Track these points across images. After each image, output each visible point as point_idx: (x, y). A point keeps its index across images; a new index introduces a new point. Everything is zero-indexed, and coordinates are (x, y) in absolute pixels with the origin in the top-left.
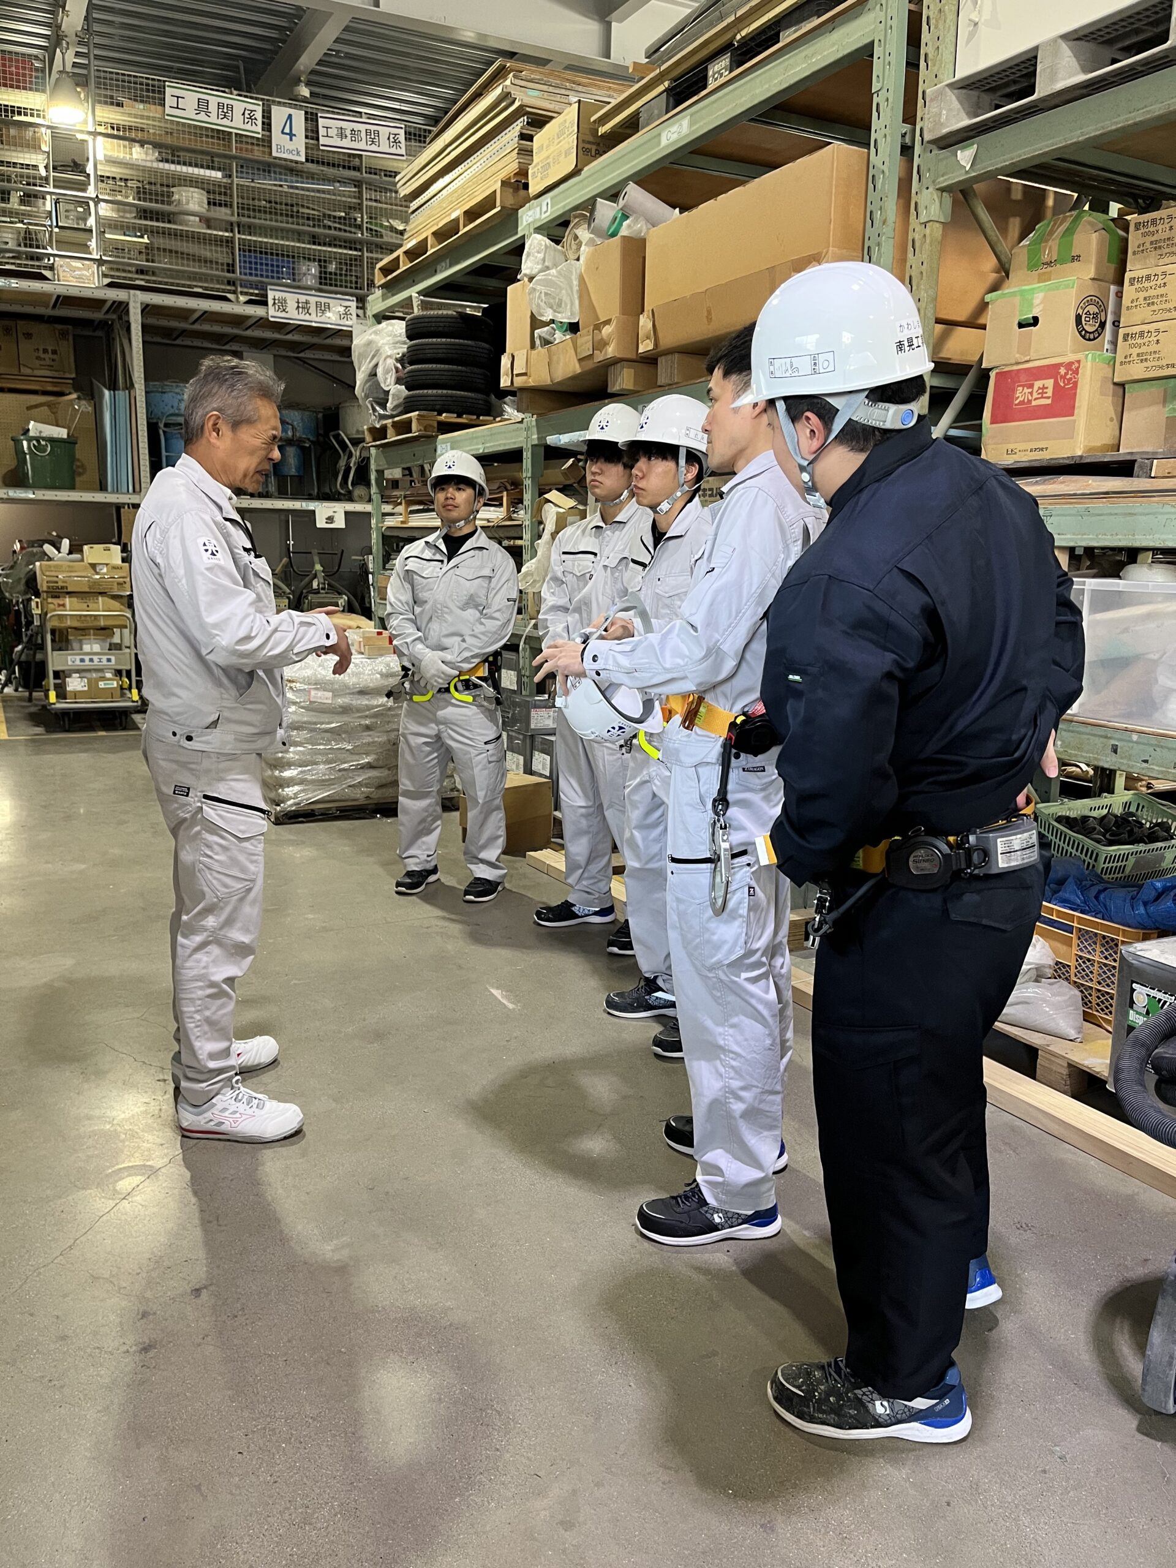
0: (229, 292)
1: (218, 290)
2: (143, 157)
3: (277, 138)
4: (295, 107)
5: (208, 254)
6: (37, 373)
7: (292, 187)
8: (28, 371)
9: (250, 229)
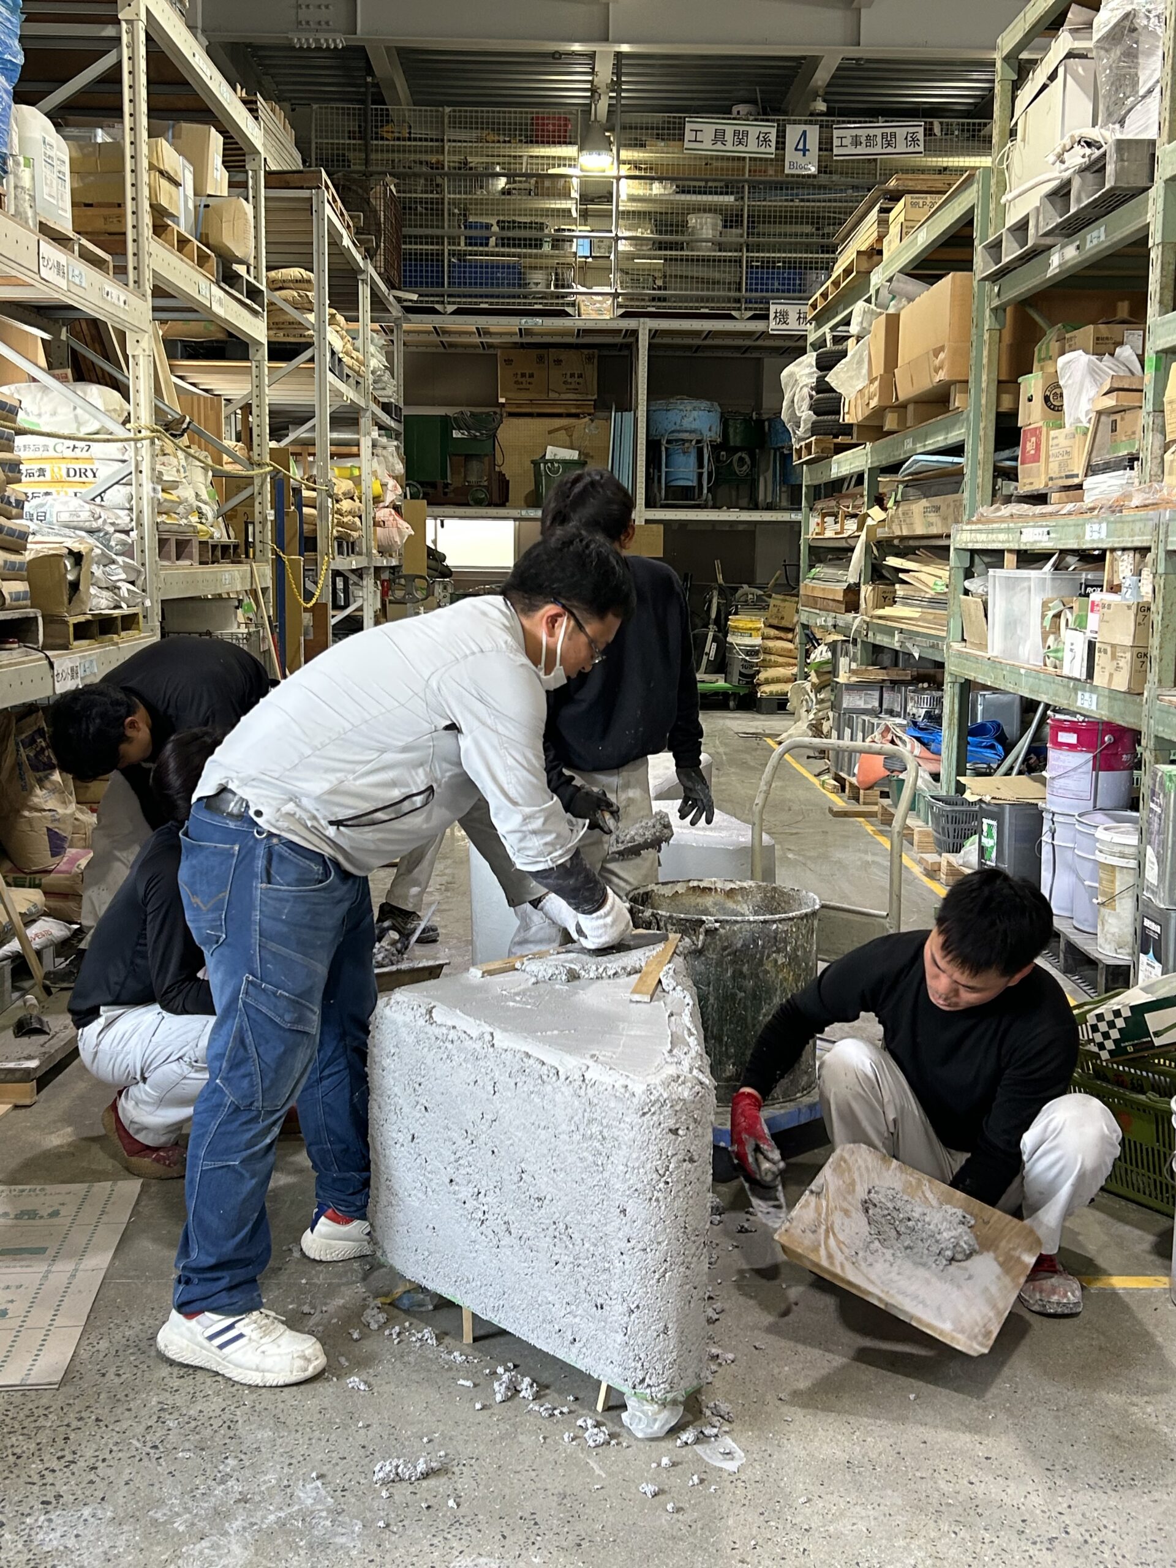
0: (734, 309)
1: (723, 309)
2: (662, 191)
3: (790, 155)
4: (811, 123)
5: (717, 275)
6: (563, 396)
7: (802, 200)
8: (556, 396)
9: (759, 248)
